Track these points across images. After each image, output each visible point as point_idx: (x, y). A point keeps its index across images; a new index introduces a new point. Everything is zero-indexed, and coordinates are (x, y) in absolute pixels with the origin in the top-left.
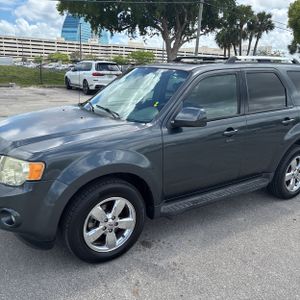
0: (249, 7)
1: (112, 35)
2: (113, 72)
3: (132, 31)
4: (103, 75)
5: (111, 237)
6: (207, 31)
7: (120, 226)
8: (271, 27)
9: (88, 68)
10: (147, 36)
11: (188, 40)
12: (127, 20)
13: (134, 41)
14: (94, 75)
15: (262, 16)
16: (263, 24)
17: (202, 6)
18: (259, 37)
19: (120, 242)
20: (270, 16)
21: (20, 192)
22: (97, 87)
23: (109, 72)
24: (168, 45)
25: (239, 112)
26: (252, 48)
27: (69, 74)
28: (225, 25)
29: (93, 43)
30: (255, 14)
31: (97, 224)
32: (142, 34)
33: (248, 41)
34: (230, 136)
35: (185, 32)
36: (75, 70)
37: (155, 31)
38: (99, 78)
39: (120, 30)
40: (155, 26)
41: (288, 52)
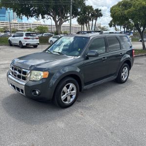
0: (91, 6)
1: (28, 18)
2: (34, 37)
3: (38, 17)
4: (29, 38)
5: (69, 98)
6: (74, 17)
7: (71, 94)
8: (101, 15)
9: (21, 35)
10: (45, 19)
11: (65, 21)
12: (35, 11)
13: (38, 21)
14: (25, 38)
15: (97, 10)
16: (97, 14)
17: (71, 6)
18: (96, 20)
19: (72, 100)
20: (100, 10)
21: (41, 82)
22: (27, 44)
23: (32, 37)
24: (56, 23)
25: (106, 51)
26: (94, 24)
27: (10, 38)
28: (82, 14)
29: (15, 22)
30: (94, 9)
31: (64, 93)
32: (42, 18)
33: (91, 21)
34: (104, 60)
35: (63, 18)
36: (14, 36)
37: (49, 17)
38: (28, 40)
39: (32, 16)
40: (49, 15)
41: (109, 26)
